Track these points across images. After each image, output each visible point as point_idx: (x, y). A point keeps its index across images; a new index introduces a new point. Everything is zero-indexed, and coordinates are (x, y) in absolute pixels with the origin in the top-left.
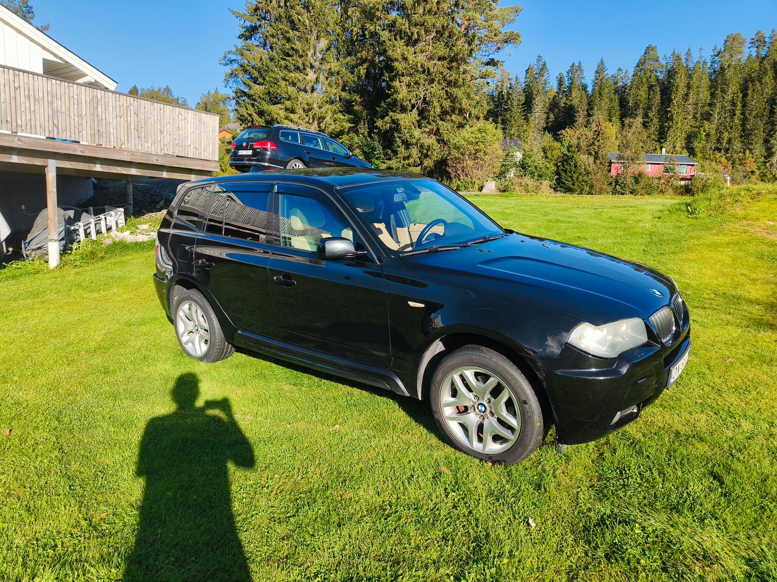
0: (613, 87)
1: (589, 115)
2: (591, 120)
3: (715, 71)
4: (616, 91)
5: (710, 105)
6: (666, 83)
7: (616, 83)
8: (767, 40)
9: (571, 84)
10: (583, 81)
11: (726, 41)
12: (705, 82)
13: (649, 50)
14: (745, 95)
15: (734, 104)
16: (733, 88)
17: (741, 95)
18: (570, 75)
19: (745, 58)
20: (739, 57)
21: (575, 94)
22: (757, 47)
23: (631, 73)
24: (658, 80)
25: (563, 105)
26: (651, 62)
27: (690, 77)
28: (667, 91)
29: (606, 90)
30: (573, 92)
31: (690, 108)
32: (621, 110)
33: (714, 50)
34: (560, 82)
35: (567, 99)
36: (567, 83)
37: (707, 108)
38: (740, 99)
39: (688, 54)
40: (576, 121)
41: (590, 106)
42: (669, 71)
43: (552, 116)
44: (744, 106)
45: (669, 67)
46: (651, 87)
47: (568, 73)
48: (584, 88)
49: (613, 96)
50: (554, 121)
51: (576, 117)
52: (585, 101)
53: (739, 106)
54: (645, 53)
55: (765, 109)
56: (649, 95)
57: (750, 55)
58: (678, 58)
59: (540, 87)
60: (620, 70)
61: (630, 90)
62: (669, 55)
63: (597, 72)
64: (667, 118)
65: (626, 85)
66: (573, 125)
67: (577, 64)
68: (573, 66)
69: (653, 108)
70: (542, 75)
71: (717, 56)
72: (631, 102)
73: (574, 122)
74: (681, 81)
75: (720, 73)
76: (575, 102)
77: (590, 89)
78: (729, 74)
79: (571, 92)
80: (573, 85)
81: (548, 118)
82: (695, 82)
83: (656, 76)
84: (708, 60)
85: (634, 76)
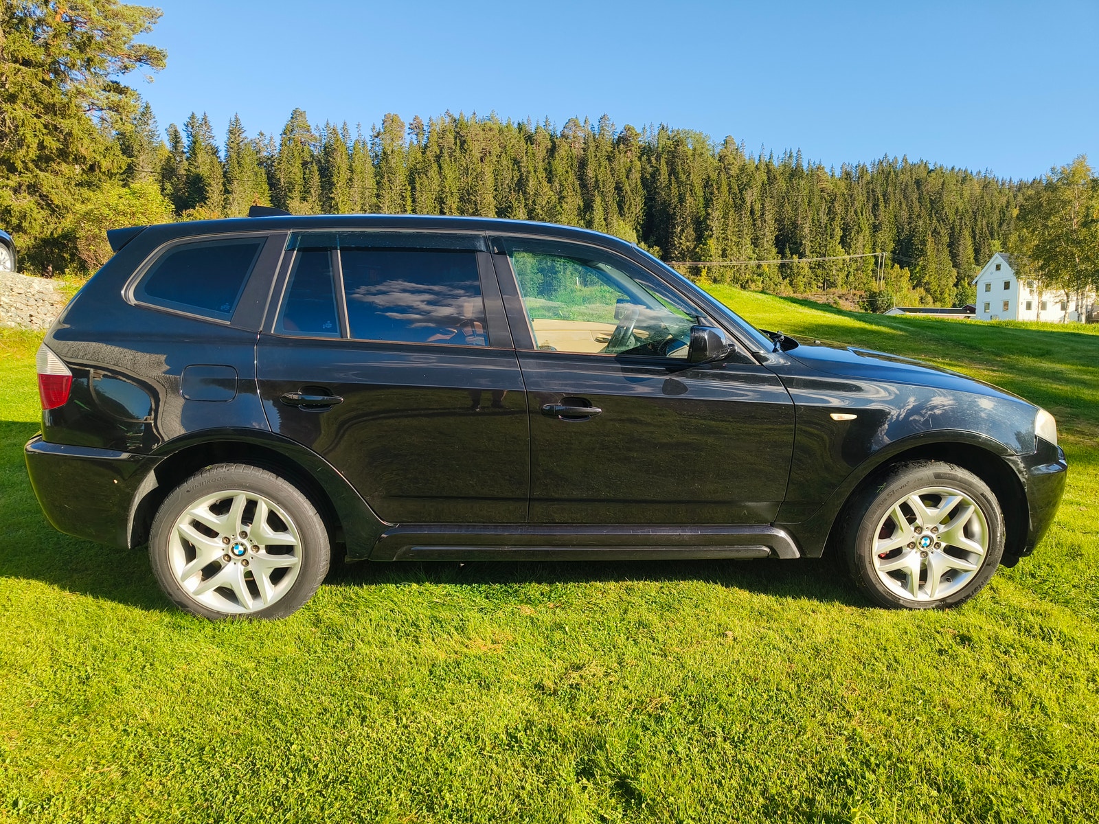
0: (255, 157)
1: (227, 191)
2: (231, 199)
3: (377, 156)
4: (260, 164)
5: (378, 196)
6: (322, 160)
7: (258, 152)
8: (425, 128)
9: (195, 143)
10: (211, 141)
11: (384, 122)
12: (370, 170)
13: (296, 115)
14: (413, 189)
15: (403, 198)
16: (400, 179)
17: (409, 188)
18: (190, 129)
19: (407, 145)
20: (400, 142)
21: (202, 157)
22: (417, 135)
23: (278, 141)
24: (312, 156)
25: (184, 172)
26: (301, 131)
27: (351, 157)
28: (326, 172)
29: (248, 160)
30: (199, 156)
31: (357, 197)
32: (270, 189)
33: (373, 129)
34: (176, 140)
35: (190, 164)
36: (185, 141)
37: (375, 200)
38: (409, 193)
39: (345, 128)
40: (209, 198)
41: (227, 179)
42: (325, 148)
43: (168, 186)
44: (414, 201)
45: (324, 142)
46: (304, 164)
47: (187, 126)
48: (215, 152)
49: (256, 169)
50: (172, 194)
51: (207, 192)
52: (219, 172)
53: (409, 200)
54: (292, 118)
55: (435, 207)
56: (304, 173)
57: (412, 143)
58: (334, 132)
59: (145, 141)
60: (261, 134)
61: (279, 164)
62: (322, 126)
63: (231, 132)
64: (331, 207)
65: (272, 156)
66: (205, 203)
67: (199, 116)
68: (193, 117)
69: (312, 192)
70: (146, 123)
71: (376, 137)
72: (282, 180)
73: (206, 199)
74: (341, 161)
75: (383, 159)
76: (204, 170)
77: (222, 154)
78: (393, 161)
79: (196, 154)
80: (197, 145)
81: (163, 189)
82: (358, 166)
83: (310, 151)
84: (367, 141)
85: (281, 145)
